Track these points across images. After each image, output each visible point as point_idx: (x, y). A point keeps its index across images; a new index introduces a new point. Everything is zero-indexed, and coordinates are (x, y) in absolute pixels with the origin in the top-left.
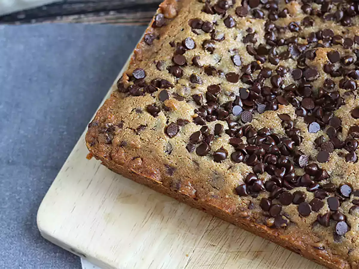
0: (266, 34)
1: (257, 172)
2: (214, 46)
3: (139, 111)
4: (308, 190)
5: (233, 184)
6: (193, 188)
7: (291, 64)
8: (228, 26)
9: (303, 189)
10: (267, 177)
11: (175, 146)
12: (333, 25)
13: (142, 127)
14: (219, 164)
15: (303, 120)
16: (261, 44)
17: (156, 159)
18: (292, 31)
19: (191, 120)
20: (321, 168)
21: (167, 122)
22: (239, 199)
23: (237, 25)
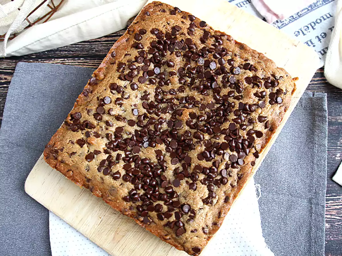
0: (155, 95)
1: (137, 188)
2: (122, 102)
3: (73, 143)
4: (165, 204)
5: (122, 195)
6: (100, 192)
7: (167, 116)
8: (133, 89)
9: (162, 203)
10: (142, 192)
11: (91, 167)
12: (196, 93)
13: (74, 153)
14: (115, 181)
15: (169, 155)
16: (152, 101)
17: (80, 173)
18: (171, 94)
19: (102, 151)
20: (174, 190)
21: (88, 151)
22: (125, 203)
23: (138, 88)
